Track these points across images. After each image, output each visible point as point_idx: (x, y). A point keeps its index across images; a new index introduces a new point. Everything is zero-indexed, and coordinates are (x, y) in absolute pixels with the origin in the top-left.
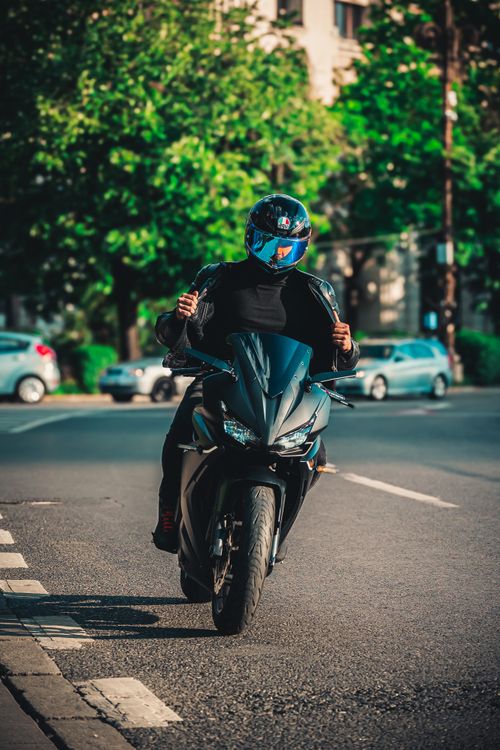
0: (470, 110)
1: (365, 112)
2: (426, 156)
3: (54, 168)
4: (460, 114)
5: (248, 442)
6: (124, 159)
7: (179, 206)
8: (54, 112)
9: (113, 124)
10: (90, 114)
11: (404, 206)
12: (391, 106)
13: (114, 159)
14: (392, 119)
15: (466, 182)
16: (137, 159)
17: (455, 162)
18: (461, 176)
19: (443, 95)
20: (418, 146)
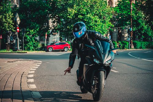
0: (135, 8)
1: (119, 8)
2: (128, 15)
3: (70, 18)
4: (133, 9)
5: (99, 63)
6: (80, 17)
7: (88, 23)
8: (70, 10)
9: (79, 12)
10: (75, 10)
11: (125, 22)
12: (123, 8)
13: (79, 17)
14: (124, 9)
15: (134, 19)
16: (82, 17)
17: (132, 16)
18: (133, 18)
19: (131, 6)
20: (127, 13)
